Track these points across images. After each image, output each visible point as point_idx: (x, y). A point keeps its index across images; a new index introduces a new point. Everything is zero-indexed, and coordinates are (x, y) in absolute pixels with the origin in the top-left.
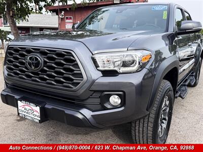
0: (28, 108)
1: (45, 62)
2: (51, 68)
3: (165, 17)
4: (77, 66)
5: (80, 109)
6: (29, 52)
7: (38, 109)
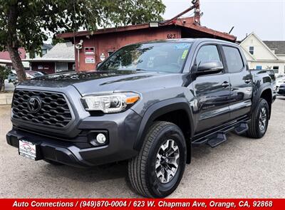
0: (27, 146)
1: (43, 104)
2: (47, 109)
3: (184, 57)
4: (67, 107)
5: (69, 146)
6: (31, 94)
7: (34, 147)
